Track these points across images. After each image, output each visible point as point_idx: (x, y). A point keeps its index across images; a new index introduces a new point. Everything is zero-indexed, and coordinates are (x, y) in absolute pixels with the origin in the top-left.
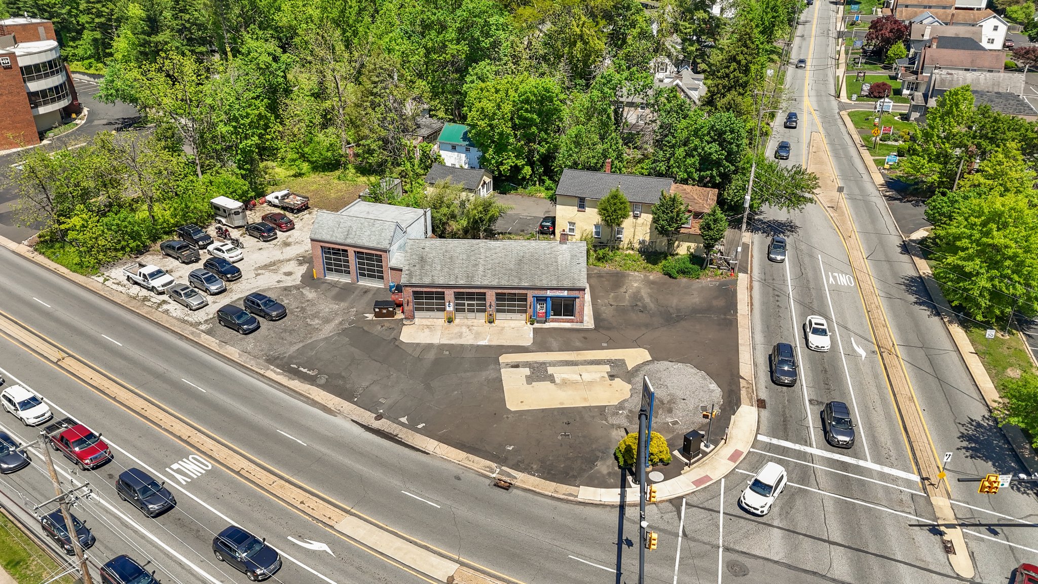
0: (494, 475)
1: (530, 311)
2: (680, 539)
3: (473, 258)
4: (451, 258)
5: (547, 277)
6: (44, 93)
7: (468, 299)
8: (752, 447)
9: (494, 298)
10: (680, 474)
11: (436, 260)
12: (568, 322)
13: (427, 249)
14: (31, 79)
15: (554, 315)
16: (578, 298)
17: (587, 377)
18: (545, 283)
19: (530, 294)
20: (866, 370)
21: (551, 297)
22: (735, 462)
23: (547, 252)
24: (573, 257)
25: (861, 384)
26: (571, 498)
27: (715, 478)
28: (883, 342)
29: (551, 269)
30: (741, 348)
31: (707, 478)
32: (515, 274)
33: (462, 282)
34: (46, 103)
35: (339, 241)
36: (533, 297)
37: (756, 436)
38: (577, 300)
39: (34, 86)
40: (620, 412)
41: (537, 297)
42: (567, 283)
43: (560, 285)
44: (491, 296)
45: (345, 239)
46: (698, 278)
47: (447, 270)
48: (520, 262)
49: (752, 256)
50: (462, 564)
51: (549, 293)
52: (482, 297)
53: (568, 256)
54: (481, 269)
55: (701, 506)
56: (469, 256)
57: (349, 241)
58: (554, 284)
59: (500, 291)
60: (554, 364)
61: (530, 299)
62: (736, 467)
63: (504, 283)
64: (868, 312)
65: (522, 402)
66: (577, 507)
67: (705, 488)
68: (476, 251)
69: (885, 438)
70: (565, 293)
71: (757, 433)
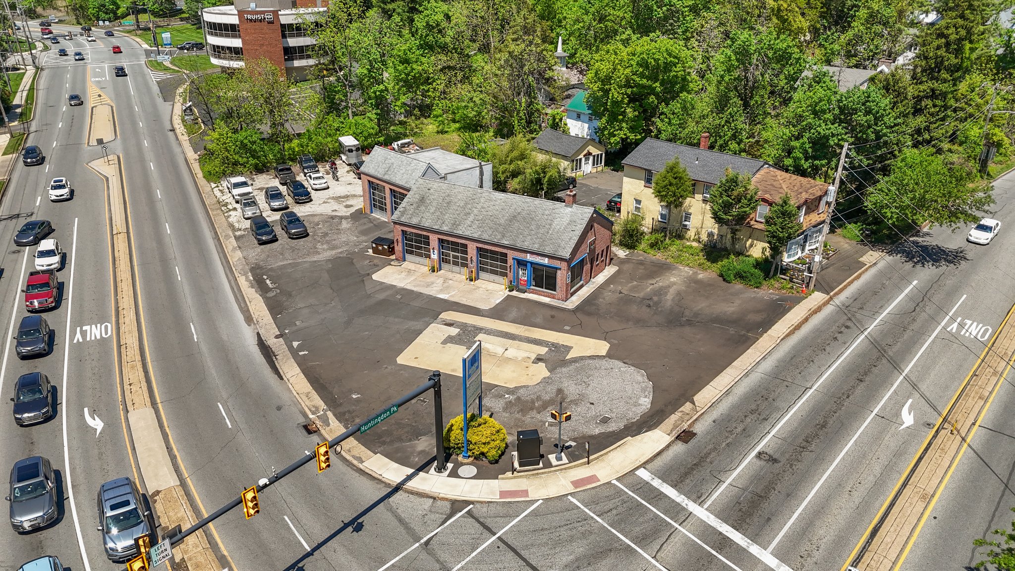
0: (311, 416)
1: (511, 275)
2: (417, 545)
3: (469, 206)
4: (449, 203)
5: (531, 239)
6: (301, 49)
7: (454, 250)
8: (618, 479)
9: (475, 252)
10: (497, 478)
11: (434, 204)
12: (549, 297)
13: (432, 191)
14: (292, 36)
15: (535, 286)
16: (560, 269)
17: (511, 353)
18: (526, 245)
19: (511, 254)
20: (890, 442)
21: (532, 263)
22: (576, 487)
23: (547, 212)
24: (572, 222)
25: (864, 456)
26: (355, 462)
27: (532, 496)
28: (958, 415)
29: (541, 231)
30: (729, 370)
31: (525, 493)
32: (501, 229)
33: (445, 228)
34: (301, 58)
35: (379, 176)
36: (513, 259)
37: (637, 468)
38: (559, 272)
39: (293, 42)
40: (507, 396)
41: (517, 259)
42: (548, 250)
43: (541, 250)
44: (472, 249)
45: (384, 175)
46: (757, 287)
47: (438, 213)
48: (514, 218)
49: (858, 277)
50: (183, 484)
51: (529, 258)
52: (464, 249)
53: (566, 220)
54: (471, 218)
55: (481, 520)
56: (466, 204)
57: (386, 177)
58: (535, 247)
59: (480, 245)
60: (489, 332)
61: (510, 262)
62: (571, 494)
63: (485, 237)
64: (975, 375)
65: (416, 358)
66: (353, 472)
67: (510, 502)
68: (476, 200)
69: (825, 533)
70: (546, 261)
71: (644, 465)
